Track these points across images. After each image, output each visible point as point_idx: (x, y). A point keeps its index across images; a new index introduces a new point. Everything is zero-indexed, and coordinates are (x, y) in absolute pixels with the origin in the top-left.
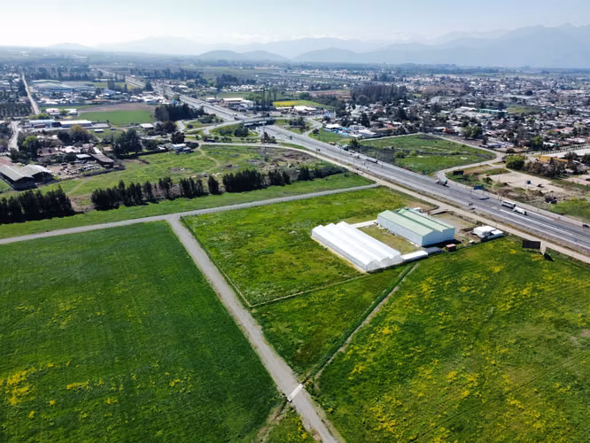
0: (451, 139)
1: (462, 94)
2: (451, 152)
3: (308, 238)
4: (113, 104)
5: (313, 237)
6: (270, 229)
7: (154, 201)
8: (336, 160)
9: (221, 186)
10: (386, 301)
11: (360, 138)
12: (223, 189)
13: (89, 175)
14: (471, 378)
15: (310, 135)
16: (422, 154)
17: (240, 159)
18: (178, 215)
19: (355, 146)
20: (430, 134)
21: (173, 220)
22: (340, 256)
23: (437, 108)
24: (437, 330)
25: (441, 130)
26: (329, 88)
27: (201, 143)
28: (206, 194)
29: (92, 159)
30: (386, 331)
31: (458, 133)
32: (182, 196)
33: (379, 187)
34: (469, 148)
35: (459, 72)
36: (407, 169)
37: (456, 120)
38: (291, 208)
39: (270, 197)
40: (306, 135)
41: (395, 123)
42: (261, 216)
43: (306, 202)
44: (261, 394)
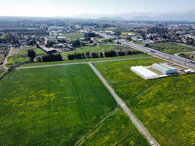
0: (182, 44)
1: (189, 30)
2: (180, 48)
3: (130, 70)
4: (72, 33)
5: (131, 70)
6: (118, 67)
7: (85, 58)
8: (140, 49)
9: (104, 55)
10: (152, 87)
11: (150, 43)
12: (104, 56)
13: (66, 51)
14: (176, 107)
15: (132, 42)
16: (170, 48)
17: (110, 48)
18: (91, 62)
19: (147, 45)
20: (174, 43)
21: (90, 64)
22: (139, 75)
23: (178, 35)
24: (167, 95)
25: (178, 42)
26: (140, 28)
27: (98, 44)
28: (99, 57)
29: (67, 47)
30: (151, 94)
31: (184, 42)
32: (92, 57)
33: (154, 57)
34: (188, 47)
35: (189, 23)
36: (164, 53)
37: (185, 38)
38: (125, 62)
39: (119, 59)
40: (131, 42)
41: (162, 39)
42: (115, 63)
43: (130, 60)
44: (113, 104)
